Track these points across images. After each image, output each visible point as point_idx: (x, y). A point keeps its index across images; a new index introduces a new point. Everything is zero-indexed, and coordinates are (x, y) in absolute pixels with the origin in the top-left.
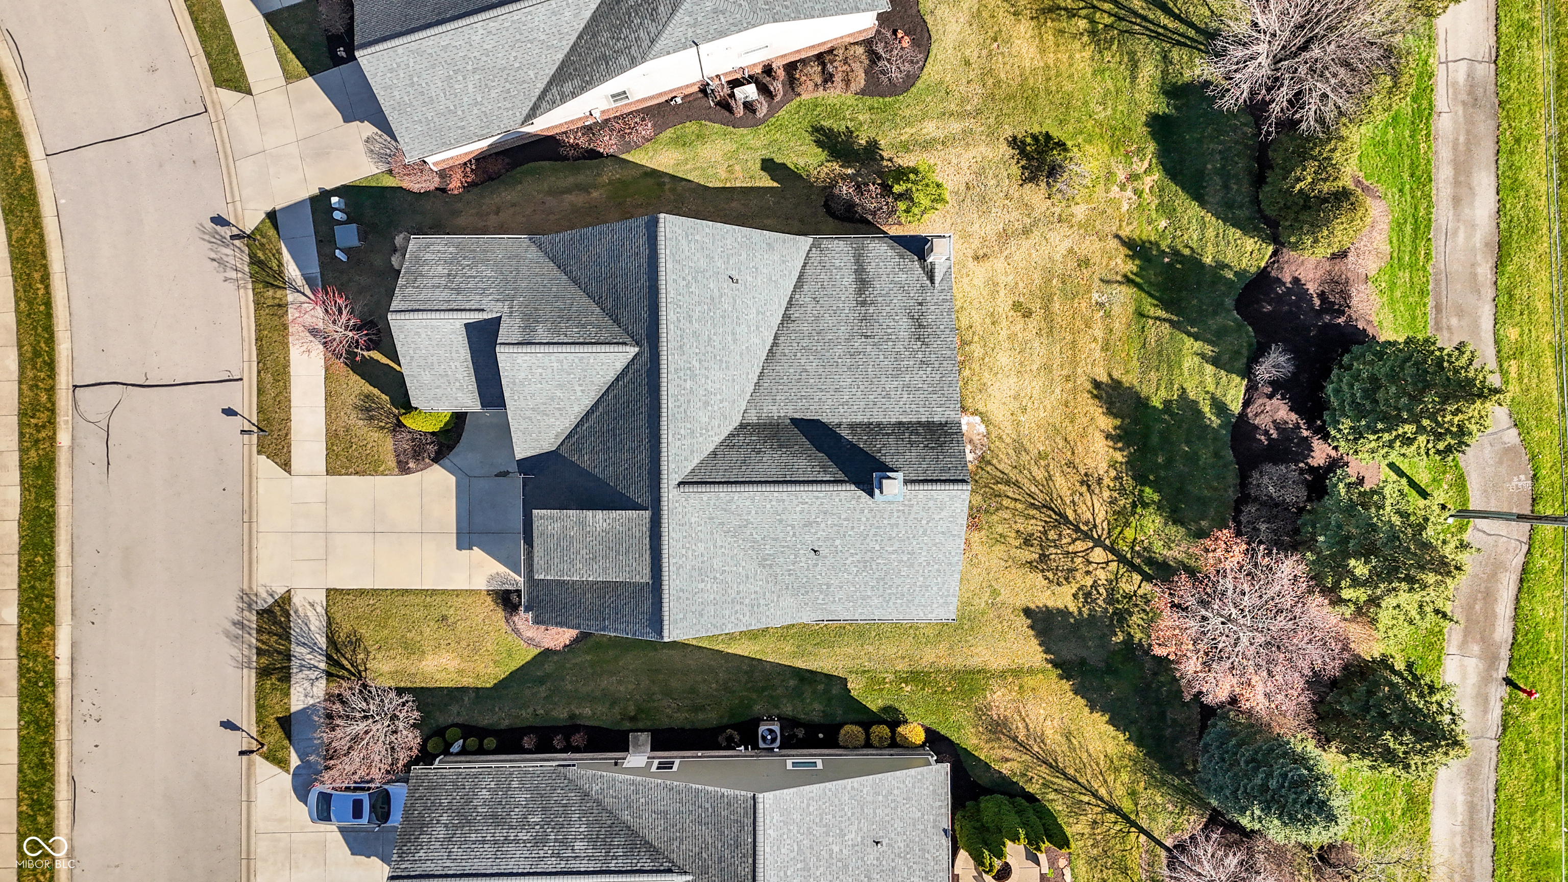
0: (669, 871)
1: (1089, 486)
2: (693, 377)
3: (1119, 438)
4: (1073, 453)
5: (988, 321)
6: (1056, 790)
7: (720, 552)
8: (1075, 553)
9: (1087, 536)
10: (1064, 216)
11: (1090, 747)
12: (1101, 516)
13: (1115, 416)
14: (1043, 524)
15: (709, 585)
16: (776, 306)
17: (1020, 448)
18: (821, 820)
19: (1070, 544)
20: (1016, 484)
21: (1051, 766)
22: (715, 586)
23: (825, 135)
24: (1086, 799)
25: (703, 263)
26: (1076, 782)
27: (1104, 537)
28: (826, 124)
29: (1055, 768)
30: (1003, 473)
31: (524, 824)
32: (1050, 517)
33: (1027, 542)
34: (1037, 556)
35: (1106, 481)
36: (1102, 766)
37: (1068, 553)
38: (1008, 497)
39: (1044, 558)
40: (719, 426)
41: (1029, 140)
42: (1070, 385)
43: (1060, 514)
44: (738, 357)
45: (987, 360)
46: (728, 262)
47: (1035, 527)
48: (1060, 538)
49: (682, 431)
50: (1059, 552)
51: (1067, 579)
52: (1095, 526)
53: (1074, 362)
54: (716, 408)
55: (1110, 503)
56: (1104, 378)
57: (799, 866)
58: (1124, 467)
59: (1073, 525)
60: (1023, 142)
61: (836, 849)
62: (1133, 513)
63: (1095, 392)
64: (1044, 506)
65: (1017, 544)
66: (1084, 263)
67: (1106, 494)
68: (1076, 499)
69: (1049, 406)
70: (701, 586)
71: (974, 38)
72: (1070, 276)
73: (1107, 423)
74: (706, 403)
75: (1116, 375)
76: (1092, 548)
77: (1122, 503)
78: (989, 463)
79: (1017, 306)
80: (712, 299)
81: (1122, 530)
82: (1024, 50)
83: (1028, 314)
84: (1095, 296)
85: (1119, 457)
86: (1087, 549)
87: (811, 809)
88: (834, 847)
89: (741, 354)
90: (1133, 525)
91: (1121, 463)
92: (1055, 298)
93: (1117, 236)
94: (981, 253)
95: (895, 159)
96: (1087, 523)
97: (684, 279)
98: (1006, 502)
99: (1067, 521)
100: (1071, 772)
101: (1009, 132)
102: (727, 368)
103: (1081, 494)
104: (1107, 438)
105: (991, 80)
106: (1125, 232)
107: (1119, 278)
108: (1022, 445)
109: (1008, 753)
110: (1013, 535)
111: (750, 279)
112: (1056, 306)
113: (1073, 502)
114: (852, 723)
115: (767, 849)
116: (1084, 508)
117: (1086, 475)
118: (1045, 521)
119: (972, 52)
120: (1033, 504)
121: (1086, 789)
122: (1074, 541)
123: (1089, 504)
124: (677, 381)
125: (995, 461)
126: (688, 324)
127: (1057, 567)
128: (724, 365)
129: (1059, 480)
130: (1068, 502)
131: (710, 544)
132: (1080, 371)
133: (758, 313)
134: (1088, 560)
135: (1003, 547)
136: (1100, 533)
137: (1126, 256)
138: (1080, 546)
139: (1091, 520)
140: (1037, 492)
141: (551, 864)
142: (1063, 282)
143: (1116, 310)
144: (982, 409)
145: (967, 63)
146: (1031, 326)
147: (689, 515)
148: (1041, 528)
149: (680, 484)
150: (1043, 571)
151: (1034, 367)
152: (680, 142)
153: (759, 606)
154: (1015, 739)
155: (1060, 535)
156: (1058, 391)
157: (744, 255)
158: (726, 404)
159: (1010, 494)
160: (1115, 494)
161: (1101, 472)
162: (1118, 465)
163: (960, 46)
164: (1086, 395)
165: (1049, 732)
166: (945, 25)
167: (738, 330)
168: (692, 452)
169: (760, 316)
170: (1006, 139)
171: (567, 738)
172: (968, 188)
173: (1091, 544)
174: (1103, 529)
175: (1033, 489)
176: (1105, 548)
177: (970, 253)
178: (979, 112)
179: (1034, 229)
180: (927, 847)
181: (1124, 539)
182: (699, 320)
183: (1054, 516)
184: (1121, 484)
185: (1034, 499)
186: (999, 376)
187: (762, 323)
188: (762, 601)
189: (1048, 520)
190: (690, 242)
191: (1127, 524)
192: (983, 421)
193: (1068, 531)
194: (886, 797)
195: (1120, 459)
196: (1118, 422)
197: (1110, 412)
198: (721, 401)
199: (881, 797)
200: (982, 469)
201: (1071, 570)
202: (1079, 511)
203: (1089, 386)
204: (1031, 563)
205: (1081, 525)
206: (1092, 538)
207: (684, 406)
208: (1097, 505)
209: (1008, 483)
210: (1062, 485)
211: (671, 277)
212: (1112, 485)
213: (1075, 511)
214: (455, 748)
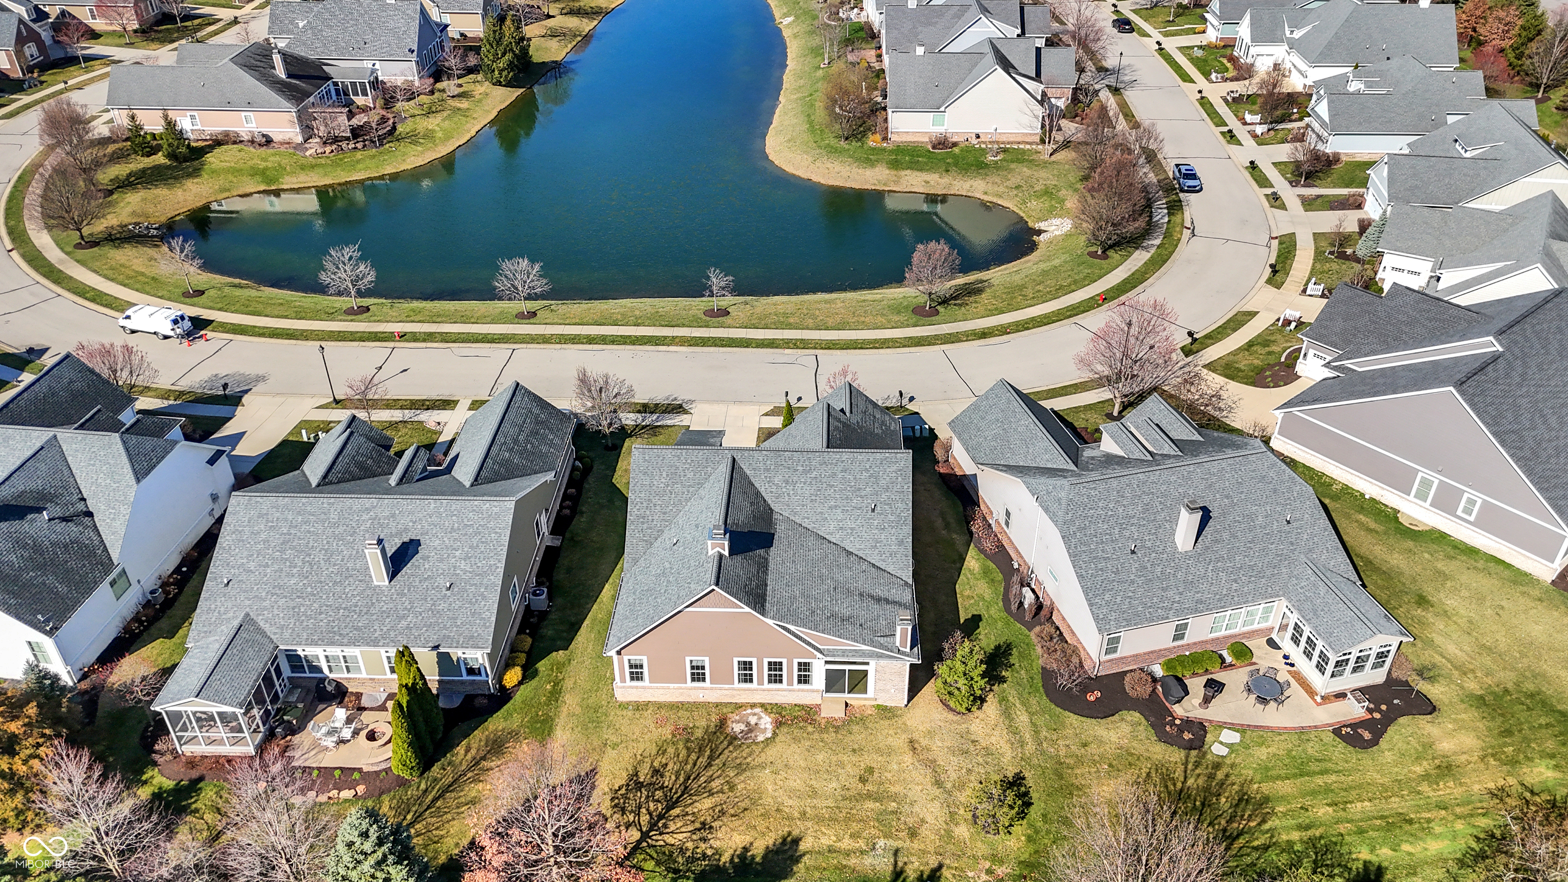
0: (476, 480)
1: (699, 830)
2: (805, 472)
3: (743, 861)
4: (732, 816)
5: (856, 747)
6: (427, 789)
7: (685, 490)
8: (639, 814)
9: (653, 826)
10: (957, 816)
11: (455, 822)
12: (670, 839)
13: (765, 857)
14: (670, 786)
15: (663, 480)
16: (858, 546)
17: (741, 768)
18: (482, 542)
19: (648, 810)
20: (709, 765)
21: (450, 786)
22: (662, 485)
23: (1005, 651)
24: (409, 817)
25: (883, 482)
26: (429, 807)
27: (650, 841)
28: (1014, 651)
29: (447, 789)
30: (720, 754)
31: (527, 441)
32: (675, 793)
33: (656, 772)
34: (641, 780)
35: (703, 846)
36: (434, 832)
37: (640, 808)
38: (698, 758)
39: (639, 786)
40: (771, 492)
41: (1023, 789)
42: (796, 815)
43: (677, 801)
44: (819, 510)
45: (821, 744)
46: (885, 504)
47: (668, 780)
48: (654, 801)
49: (769, 462)
50: (642, 800)
51: (616, 806)
52: (661, 834)
53: (819, 820)
54: (784, 490)
55: (681, 848)
56: (803, 846)
57: (456, 525)
58: (715, 862)
59: (665, 813)
60: (1020, 785)
61: (457, 553)
62: (668, 870)
63: (789, 839)
64: (686, 788)
65: (655, 764)
66: (913, 834)
67: (690, 845)
68: (690, 817)
69: (776, 794)
70: (664, 474)
71: (1110, 750)
72: (899, 819)
73: (758, 850)
74: (787, 482)
75: (806, 859)
76: (641, 830)
77: (680, 860)
78: (730, 744)
79: (871, 770)
80: (859, 489)
81: (653, 858)
82: (1105, 788)
83: (863, 780)
84: (881, 843)
85: (726, 858)
86: (640, 825)
87: (493, 535)
88: (460, 552)
89: (821, 513)
90: (657, 869)
91: (719, 860)
92: (878, 804)
93: (940, 866)
94: (916, 746)
95: (992, 693)
96: (665, 826)
97: (871, 467)
98: (694, 756)
99: (669, 808)
100: (439, 804)
101: (1027, 774)
102: (812, 501)
103: (693, 822)
104: (744, 848)
105: (1072, 762)
106: (946, 872)
107: (900, 864)
108: (745, 770)
109: (473, 752)
110: (664, 761)
111: (876, 523)
112: (870, 805)
113: (687, 814)
114: (532, 645)
115: (476, 503)
116: (679, 825)
117: (711, 827)
118: (672, 789)
119: (1093, 749)
120: (689, 778)
121: (419, 817)
122: (650, 814)
123: (683, 830)
124: (802, 460)
125: (731, 748)
126: (840, 469)
127: (629, 799)
128: (813, 498)
129: (707, 803)
130: (687, 810)
131: (691, 482)
132: (809, 824)
133: (852, 529)
134: (630, 825)
135: (654, 752)
136: (654, 838)
137: (922, 872)
138: (645, 819)
139: (667, 830)
140: (700, 783)
141: (500, 439)
142: (893, 812)
143: (868, 861)
144: (777, 740)
145: (1085, 745)
146: (851, 780)
147: (712, 465)
148: (666, 784)
149: (734, 459)
150: (628, 785)
151: (813, 782)
152: (986, 572)
153: (643, 523)
154: (484, 758)
155: (658, 801)
156: (790, 802)
157: (892, 518)
158: (787, 498)
159: (701, 760)
160: (689, 854)
161: (711, 841)
162: (717, 857)
163: (1101, 742)
164: (787, 829)
165: (480, 786)
166: (1114, 729)
167: (839, 511)
168: (754, 469)
169: (849, 531)
170: (1021, 772)
171: (568, 507)
172: (973, 741)
173: (644, 829)
174: (657, 841)
175: (703, 779)
176: (639, 842)
177: (916, 736)
178: (1043, 753)
179: (941, 790)
180: (430, 629)
181: (645, 860)
182: (843, 478)
183: (676, 796)
184: (699, 859)
185: (694, 779)
186: (806, 753)
187: (845, 533)
188: (645, 526)
189: (673, 791)
190: (896, 472)
191: (658, 863)
192: (767, 739)
193: (660, 809)
194: (482, 595)
195: (723, 860)
196: (758, 859)
197: (768, 852)
198: (788, 494)
199: (482, 590)
200: (726, 738)
201: (623, 811)
202: (677, 820)
203: (796, 833)
204: (636, 775)
205: (664, 821)
206: (651, 830)
207: (785, 464)
208: (680, 836)
209: (711, 758)
210: (704, 805)
211: (872, 457)
212: (698, 851)
213: (678, 816)
214: (578, 463)
